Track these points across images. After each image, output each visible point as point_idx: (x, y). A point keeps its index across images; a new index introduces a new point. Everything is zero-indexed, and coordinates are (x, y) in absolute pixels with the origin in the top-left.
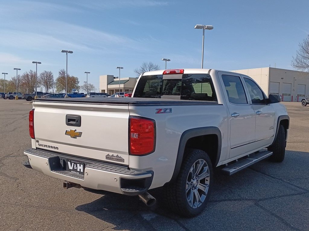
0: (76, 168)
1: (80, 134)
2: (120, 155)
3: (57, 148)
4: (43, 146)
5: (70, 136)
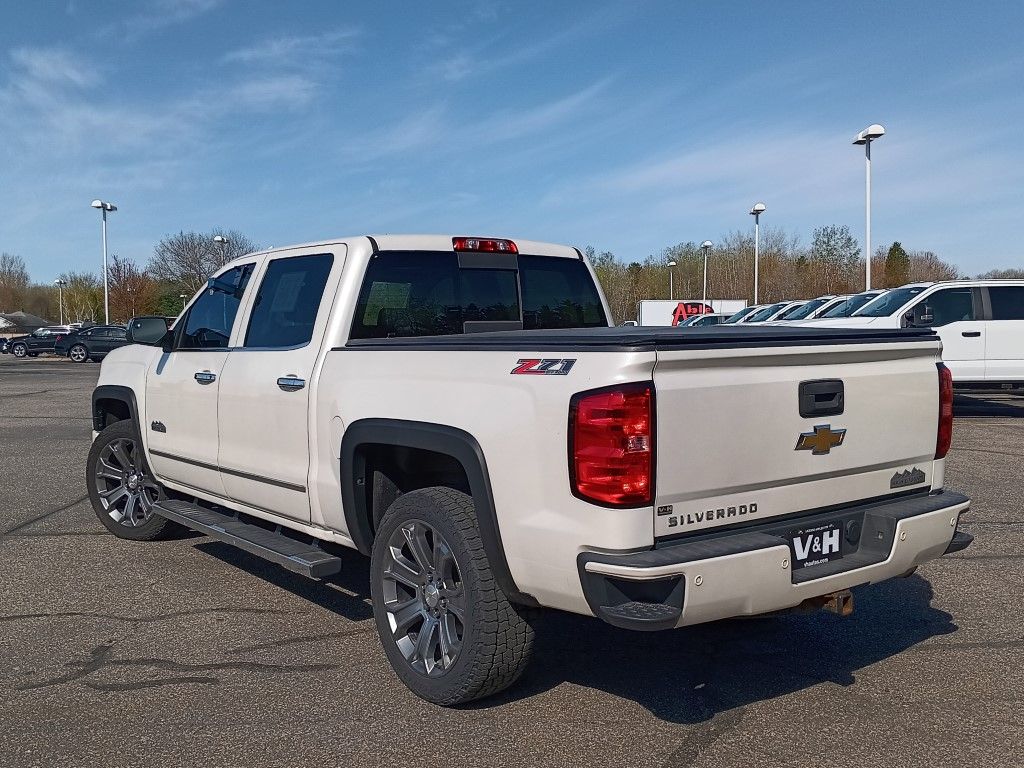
0: (818, 549)
1: (840, 437)
2: (919, 466)
3: (754, 507)
4: (693, 518)
5: (811, 451)
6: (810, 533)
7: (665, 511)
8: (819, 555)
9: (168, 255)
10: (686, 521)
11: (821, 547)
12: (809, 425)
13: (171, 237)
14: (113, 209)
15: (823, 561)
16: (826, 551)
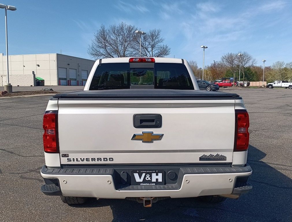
0: (149, 179)
1: (160, 137)
2: (220, 154)
3: (111, 159)
4: (79, 160)
5: (142, 141)
6: (144, 173)
7: (65, 156)
8: (150, 182)
9: (224, 60)
10: (75, 160)
11: (151, 178)
12: (140, 131)
13: (225, 55)
14: (207, 48)
15: (152, 184)
16: (154, 180)
